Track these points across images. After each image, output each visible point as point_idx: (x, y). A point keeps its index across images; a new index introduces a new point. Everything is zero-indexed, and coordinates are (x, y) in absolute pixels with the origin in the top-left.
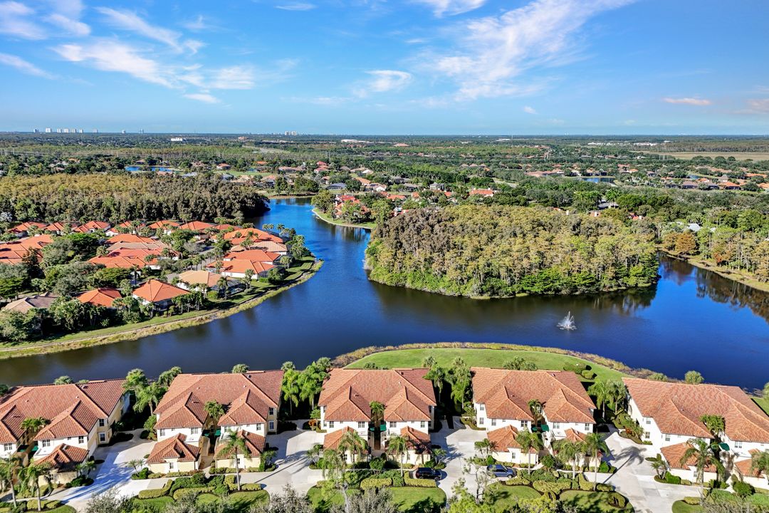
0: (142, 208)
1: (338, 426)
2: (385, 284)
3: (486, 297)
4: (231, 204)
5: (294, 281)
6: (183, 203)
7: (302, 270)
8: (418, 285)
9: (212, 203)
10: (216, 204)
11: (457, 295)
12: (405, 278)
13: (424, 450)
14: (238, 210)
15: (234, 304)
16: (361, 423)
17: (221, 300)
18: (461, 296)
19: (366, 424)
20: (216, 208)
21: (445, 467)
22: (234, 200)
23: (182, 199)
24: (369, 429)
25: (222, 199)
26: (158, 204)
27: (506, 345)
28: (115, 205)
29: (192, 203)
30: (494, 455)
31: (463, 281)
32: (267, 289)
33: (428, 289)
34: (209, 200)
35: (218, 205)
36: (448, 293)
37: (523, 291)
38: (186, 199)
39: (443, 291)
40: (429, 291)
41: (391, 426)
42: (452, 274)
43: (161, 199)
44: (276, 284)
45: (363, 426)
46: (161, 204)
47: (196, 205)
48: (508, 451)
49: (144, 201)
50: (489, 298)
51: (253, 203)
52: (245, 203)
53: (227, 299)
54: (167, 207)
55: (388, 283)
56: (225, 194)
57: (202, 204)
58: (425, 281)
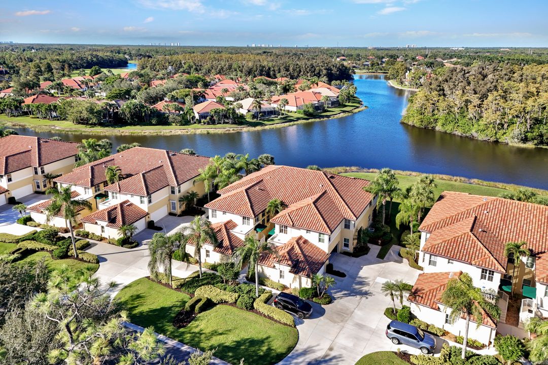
0: (257, 71)
2: (414, 126)
3: (530, 145)
4: (320, 70)
5: (328, 117)
6: (285, 68)
7: (342, 111)
8: (449, 128)
9: (306, 69)
10: (308, 70)
11: (492, 139)
12: (436, 120)
13: (303, 270)
14: (324, 75)
15: (263, 124)
16: (247, 218)
17: (255, 120)
18: (496, 142)
20: (308, 73)
21: (330, 302)
22: (322, 67)
23: (285, 65)
25: (313, 67)
26: (267, 68)
28: (240, 67)
29: (291, 69)
31: (503, 125)
32: (298, 119)
33: (458, 132)
34: (304, 66)
35: (310, 70)
36: (481, 137)
38: (287, 65)
39: (475, 135)
40: (460, 134)
41: (281, 231)
42: (490, 116)
43: (270, 65)
44: (309, 115)
46: (269, 68)
47: (294, 70)
48: (439, 309)
49: (258, 66)
50: (534, 147)
51: (337, 71)
52: (331, 70)
53: (260, 120)
54: (274, 71)
55: (418, 125)
56: (316, 62)
57: (298, 69)
58: (456, 125)
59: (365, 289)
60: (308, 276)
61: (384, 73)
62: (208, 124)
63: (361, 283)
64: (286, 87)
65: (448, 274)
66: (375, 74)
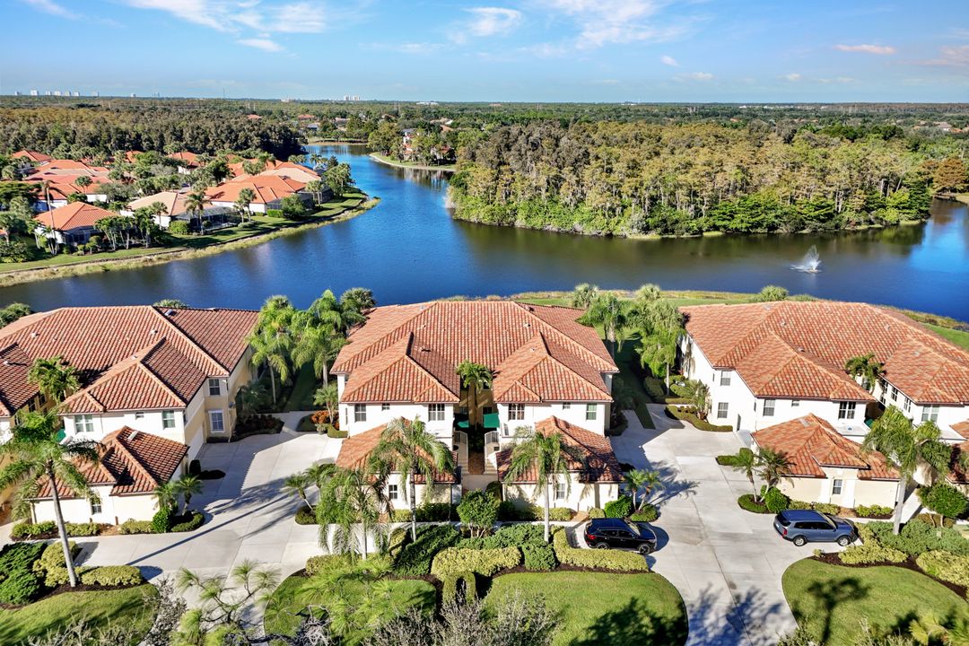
0: (109, 141)
1: (378, 417)
2: (480, 224)
3: (653, 236)
4: (246, 138)
5: (329, 218)
6: (173, 133)
7: (344, 207)
8: (537, 222)
9: (218, 135)
10: (223, 137)
11: (603, 233)
12: (515, 212)
13: (601, 471)
14: (257, 147)
15: (217, 241)
16: (436, 407)
17: (194, 236)
18: (610, 236)
19: (449, 412)
20: (224, 143)
21: (658, 515)
22: (251, 131)
23: (171, 129)
24: (455, 424)
25: (232, 131)
26: (134, 135)
27: (713, 294)
28: (67, 134)
29: (187, 136)
30: (784, 486)
31: (614, 211)
32: (278, 227)
33: (553, 226)
34: (213, 131)
35: (227, 138)
36: (588, 230)
37: (716, 228)
38: (177, 128)
39: (579, 228)
40: (555, 229)
41: (511, 416)
42: (594, 198)
43: (139, 128)
44: (295, 218)
45: (442, 417)
46: (139, 136)
47: (194, 138)
48: (824, 477)
49: (111, 130)
50: (659, 237)
51: (280, 138)
52: (268, 138)
53: (206, 233)
54: (149, 140)
55: (486, 221)
56: (236, 123)
57: (202, 137)
58: (547, 215)
59: (679, 479)
60: (616, 480)
61: (350, 142)
62: (95, 251)
63: (665, 472)
64: (218, 168)
65: (796, 422)
66: (336, 144)
